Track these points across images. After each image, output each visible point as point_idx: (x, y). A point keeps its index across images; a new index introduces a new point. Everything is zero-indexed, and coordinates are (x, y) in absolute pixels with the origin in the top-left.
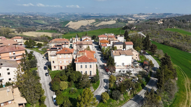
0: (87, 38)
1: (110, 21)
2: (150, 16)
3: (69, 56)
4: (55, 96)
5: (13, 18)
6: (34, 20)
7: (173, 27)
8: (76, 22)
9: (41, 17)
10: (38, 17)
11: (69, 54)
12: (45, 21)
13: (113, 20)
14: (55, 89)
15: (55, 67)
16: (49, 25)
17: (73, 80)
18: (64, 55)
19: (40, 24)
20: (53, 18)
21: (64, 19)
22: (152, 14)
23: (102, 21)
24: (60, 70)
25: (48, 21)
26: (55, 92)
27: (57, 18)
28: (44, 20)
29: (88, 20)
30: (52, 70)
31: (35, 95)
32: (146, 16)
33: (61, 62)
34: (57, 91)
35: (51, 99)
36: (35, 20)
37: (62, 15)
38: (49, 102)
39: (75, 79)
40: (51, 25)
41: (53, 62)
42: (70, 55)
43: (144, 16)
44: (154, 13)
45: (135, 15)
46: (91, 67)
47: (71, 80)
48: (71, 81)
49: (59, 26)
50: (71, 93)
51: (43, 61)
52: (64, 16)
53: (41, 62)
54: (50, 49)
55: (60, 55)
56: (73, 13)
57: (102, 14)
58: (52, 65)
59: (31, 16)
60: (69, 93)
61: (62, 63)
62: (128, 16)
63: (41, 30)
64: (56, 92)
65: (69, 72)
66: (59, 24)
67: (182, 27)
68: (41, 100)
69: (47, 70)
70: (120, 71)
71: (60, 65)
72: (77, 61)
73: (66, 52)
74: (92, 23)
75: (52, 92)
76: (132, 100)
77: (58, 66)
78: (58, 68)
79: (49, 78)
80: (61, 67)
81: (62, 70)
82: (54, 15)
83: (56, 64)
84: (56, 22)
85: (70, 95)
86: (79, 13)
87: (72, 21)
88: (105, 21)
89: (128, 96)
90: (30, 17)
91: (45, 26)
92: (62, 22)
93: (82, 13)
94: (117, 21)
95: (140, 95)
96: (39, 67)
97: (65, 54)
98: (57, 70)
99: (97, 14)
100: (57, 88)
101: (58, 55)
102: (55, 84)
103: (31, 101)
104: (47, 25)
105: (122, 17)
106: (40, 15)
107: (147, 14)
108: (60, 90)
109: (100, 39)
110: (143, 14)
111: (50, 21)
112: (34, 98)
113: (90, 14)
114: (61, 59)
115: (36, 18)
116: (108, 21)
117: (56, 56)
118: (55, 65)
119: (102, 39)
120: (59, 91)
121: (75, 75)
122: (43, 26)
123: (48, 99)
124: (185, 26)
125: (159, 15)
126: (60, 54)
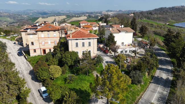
0: (67, 24)
1: (81, 17)
2: (117, 12)
3: (55, 34)
4: (43, 89)
7: (143, 18)
8: (46, 18)
9: (6, 14)
10: (2, 14)
11: (54, 31)
12: (11, 18)
13: (84, 16)
14: (42, 78)
15: (35, 51)
16: (16, 22)
17: (67, 64)
18: (48, 33)
20: (19, 15)
21: (33, 16)
22: (119, 11)
23: (73, 17)
24: (42, 54)
25: (14, 18)
26: (41, 83)
27: (24, 15)
28: (9, 16)
29: (58, 16)
30: (31, 55)
31: (8, 89)
32: (114, 12)
33: (43, 43)
34: (44, 80)
35: (37, 95)
37: (29, 12)
38: (34, 99)
39: (70, 62)
40: (18, 22)
41: (32, 43)
42: (57, 32)
43: (112, 13)
44: (120, 10)
45: (104, 11)
46: (90, 45)
47: (64, 63)
48: (64, 65)
50: (68, 81)
51: (14, 47)
52: (32, 13)
53: (12, 48)
54: (24, 30)
55: (42, 33)
56: (41, 10)
57: (72, 11)
58: (30, 48)
60: (64, 82)
61: (45, 44)
62: (97, 13)
64: (44, 82)
65: (59, 55)
67: (151, 18)
68: (22, 96)
69: (23, 56)
70: (122, 52)
71: (43, 47)
72: (71, 37)
73: (50, 29)
74: (63, 20)
75: (37, 83)
76: (152, 83)
77: (40, 50)
78: (39, 53)
79: (29, 65)
80: (44, 51)
81: (45, 54)
82: (20, 12)
83: (36, 46)
84: (23, 19)
85: (67, 84)
86: (47, 10)
87: (41, 17)
88: (76, 17)
89: (147, 79)
92: (31, 19)
93: (51, 10)
94: (88, 17)
95: (158, 76)
96: (9, 53)
97: (48, 31)
98: (38, 55)
99: (67, 11)
100: (45, 75)
101: (38, 32)
102: (41, 70)
103: (2, 99)
104: (14, 23)
105: (92, 13)
106: (5, 12)
107: (114, 11)
108: (51, 78)
109: (81, 25)
110: (111, 11)
111: (16, 18)
112: (8, 93)
113: (60, 11)
114: (43, 39)
116: (79, 17)
117: (36, 34)
118: (34, 48)
119: (84, 25)
120: (49, 80)
121: (70, 55)
123: (33, 95)
124: (153, 18)
125: (125, 11)
126: (42, 31)
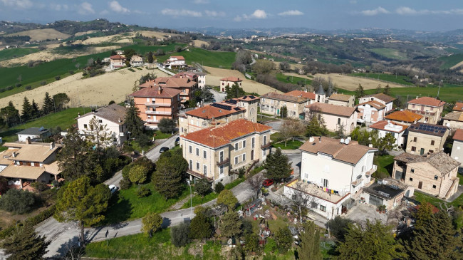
0: (375, 99)
5: (330, 41)
6: (373, 47)
12: (402, 51)
16: (406, 63)
19: (384, 59)
25: (410, 51)
27: (439, 45)
36: (376, 47)
37: (461, 36)
49: (434, 65)
59: (370, 39)
63: (367, 72)
66: (434, 62)
84: (430, 55)
90: (365, 41)
91: (395, 64)
104: (400, 63)
109: (410, 107)
111: (416, 53)
115: (380, 43)
122: (389, 63)
